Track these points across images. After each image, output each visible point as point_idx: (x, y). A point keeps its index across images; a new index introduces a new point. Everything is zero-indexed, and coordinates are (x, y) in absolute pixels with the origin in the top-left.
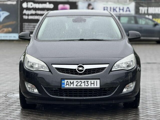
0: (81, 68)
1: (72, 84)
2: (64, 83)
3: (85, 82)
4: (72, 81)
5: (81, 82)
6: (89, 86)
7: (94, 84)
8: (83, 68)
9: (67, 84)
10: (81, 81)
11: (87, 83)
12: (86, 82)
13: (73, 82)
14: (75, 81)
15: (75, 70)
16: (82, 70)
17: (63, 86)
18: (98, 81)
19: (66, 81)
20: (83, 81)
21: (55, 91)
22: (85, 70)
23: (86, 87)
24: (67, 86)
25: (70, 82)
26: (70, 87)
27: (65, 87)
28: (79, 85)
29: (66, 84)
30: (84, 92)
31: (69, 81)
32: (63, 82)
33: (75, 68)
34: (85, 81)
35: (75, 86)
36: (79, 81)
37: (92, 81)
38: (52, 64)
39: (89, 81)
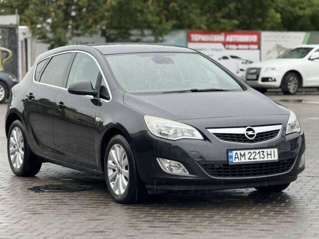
0: (250, 133)
1: (243, 156)
2: (232, 157)
3: (259, 152)
4: (242, 152)
5: (255, 153)
6: (266, 159)
7: (271, 154)
8: (254, 132)
9: (237, 157)
10: (250, 152)
11: (263, 154)
12: (261, 153)
13: (244, 154)
14: (247, 152)
15: (244, 135)
16: (253, 135)
17: (230, 160)
18: (276, 150)
19: (234, 152)
20: (257, 151)
21: (217, 169)
22: (257, 135)
23: (262, 160)
24: (237, 161)
25: (241, 155)
26: (240, 161)
27: (234, 161)
28: (252, 157)
29: (235, 158)
30: (259, 167)
31: (239, 152)
32: (230, 154)
33: (242, 133)
34: (260, 150)
35: (247, 160)
36: (252, 151)
37: (269, 150)
38: (206, 128)
39: (265, 150)
